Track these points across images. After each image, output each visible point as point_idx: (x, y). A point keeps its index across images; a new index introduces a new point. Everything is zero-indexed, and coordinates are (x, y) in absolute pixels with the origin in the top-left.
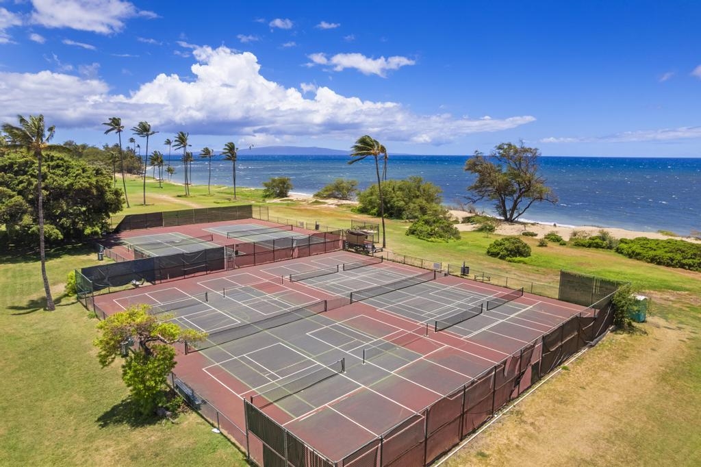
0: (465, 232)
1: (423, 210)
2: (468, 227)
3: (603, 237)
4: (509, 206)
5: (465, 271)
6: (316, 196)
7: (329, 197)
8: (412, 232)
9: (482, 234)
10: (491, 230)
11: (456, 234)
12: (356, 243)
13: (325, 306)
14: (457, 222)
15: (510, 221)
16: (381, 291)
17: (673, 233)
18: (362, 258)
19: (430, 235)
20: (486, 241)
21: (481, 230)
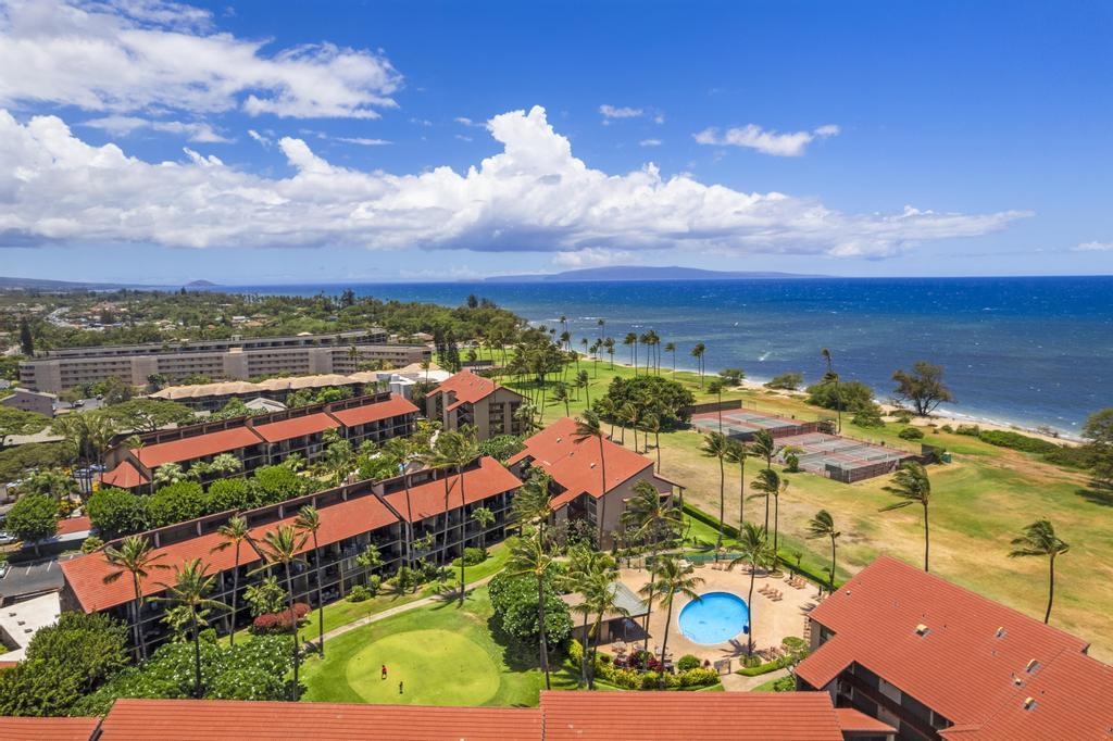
0: (889, 423)
1: (861, 406)
2: (893, 419)
3: (976, 429)
4: (922, 405)
5: (883, 443)
6: (769, 385)
7: (780, 387)
8: (854, 422)
9: (901, 424)
10: (907, 421)
11: (882, 424)
12: (826, 428)
13: (826, 453)
14: (885, 415)
15: (924, 415)
16: (844, 450)
17: (1018, 427)
18: (829, 436)
19: (866, 424)
20: (900, 428)
21: (900, 421)
